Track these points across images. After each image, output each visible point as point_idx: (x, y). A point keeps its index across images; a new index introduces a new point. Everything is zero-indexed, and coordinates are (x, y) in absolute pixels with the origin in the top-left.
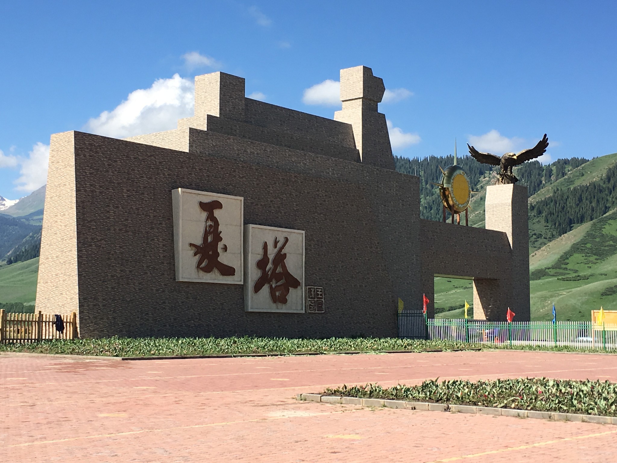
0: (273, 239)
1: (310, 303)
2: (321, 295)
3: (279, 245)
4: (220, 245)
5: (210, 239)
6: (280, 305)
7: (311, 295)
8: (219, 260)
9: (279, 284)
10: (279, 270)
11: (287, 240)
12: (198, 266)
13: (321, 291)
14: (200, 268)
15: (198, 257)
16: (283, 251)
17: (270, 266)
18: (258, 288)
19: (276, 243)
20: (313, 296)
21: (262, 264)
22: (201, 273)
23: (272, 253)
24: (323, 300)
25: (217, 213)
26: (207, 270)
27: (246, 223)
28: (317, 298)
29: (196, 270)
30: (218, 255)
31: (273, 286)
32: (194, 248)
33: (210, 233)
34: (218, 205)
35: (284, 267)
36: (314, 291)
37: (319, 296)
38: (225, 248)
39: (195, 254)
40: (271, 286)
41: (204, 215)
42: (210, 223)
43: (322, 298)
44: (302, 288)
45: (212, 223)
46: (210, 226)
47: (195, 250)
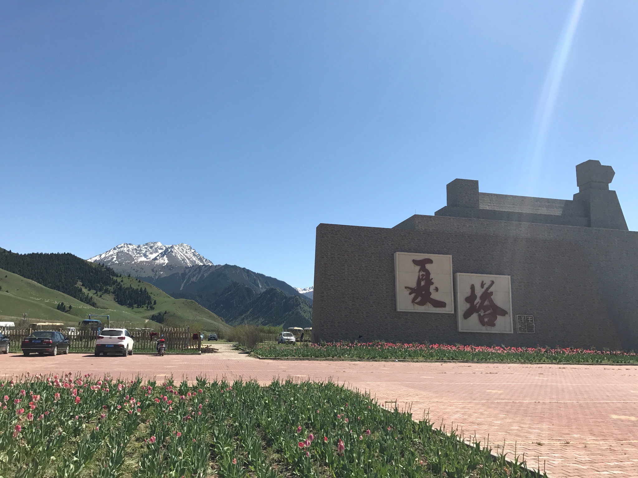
0: (480, 282)
1: (520, 326)
2: (531, 321)
3: (486, 287)
4: (432, 288)
5: (423, 283)
6: (489, 328)
7: (521, 321)
8: (432, 297)
9: (487, 313)
10: (486, 303)
11: (493, 283)
12: (413, 301)
13: (531, 318)
14: (416, 303)
15: (413, 295)
16: (490, 290)
17: (478, 300)
18: (467, 315)
19: (482, 285)
20: (523, 322)
21: (470, 299)
22: (416, 306)
23: (479, 292)
24: (534, 324)
25: (428, 266)
26: (421, 303)
27: (454, 272)
28: (527, 323)
29: (412, 304)
30: (430, 294)
31: (482, 314)
32: (409, 290)
33: (422, 279)
34: (430, 261)
35: (491, 301)
36: (525, 318)
38: (437, 289)
39: (410, 294)
40: (479, 315)
41: (418, 268)
42: (422, 273)
44: (510, 316)
45: (424, 273)
46: (423, 275)
47: (410, 291)
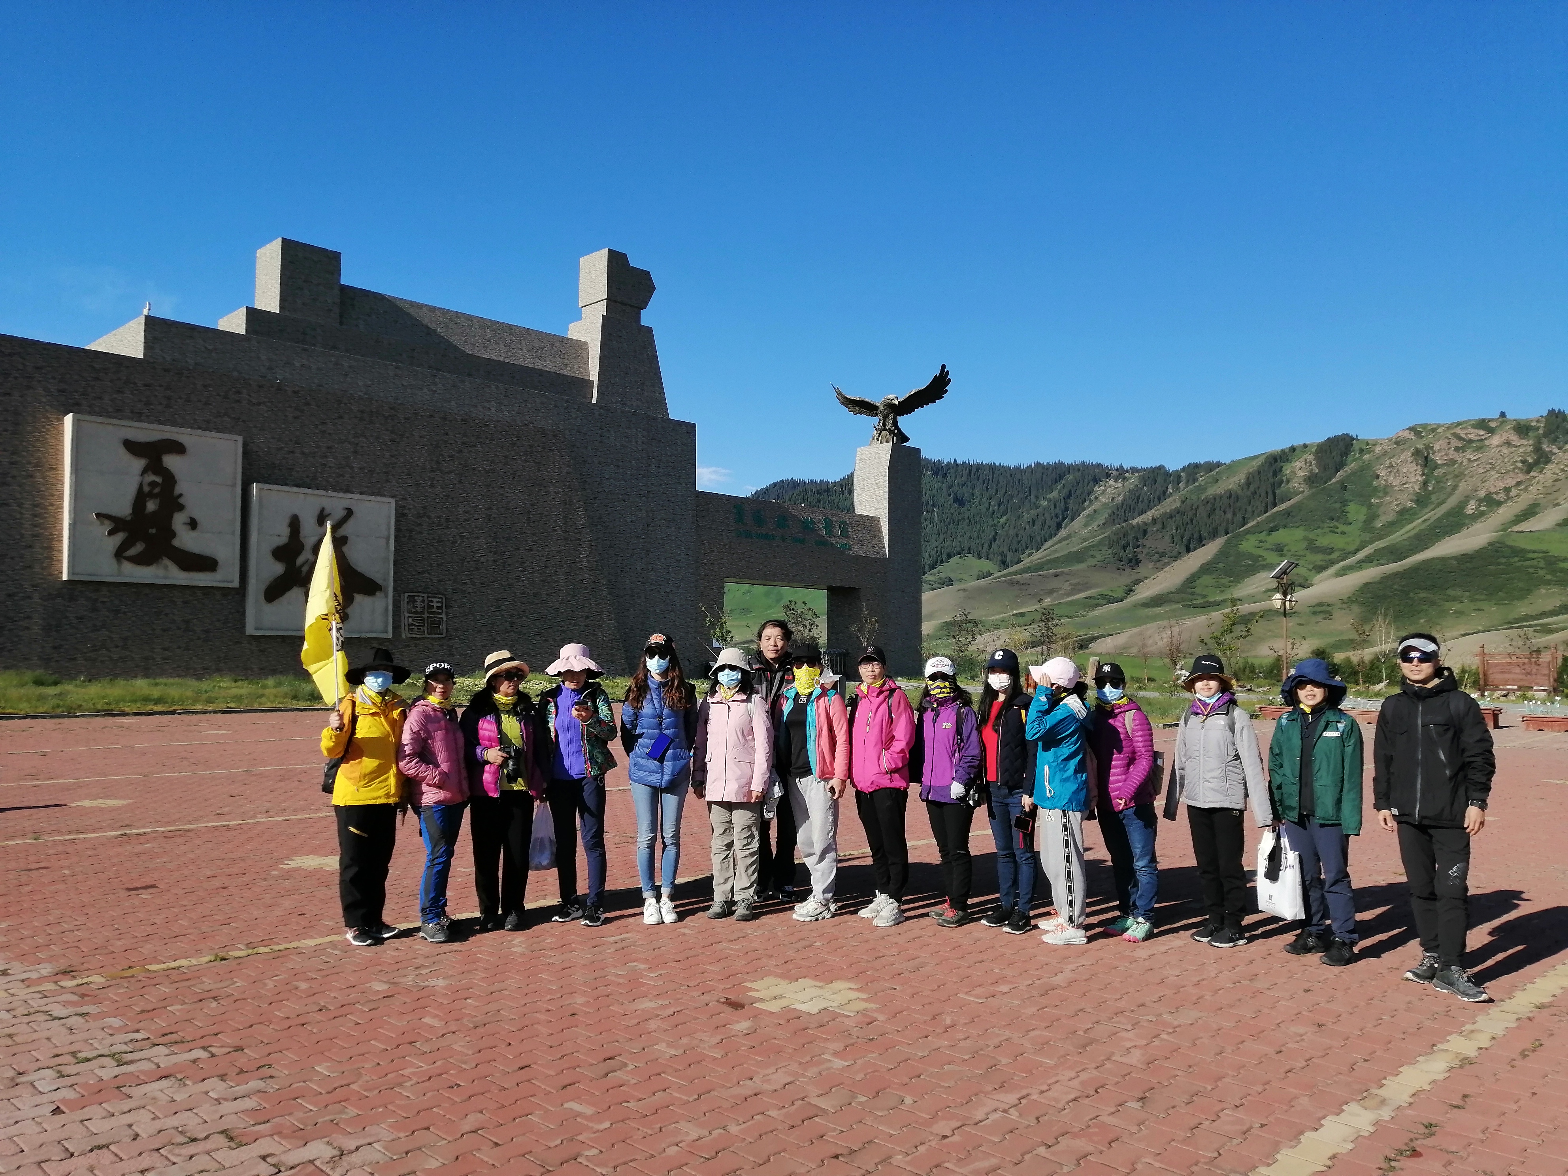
0: (317, 512)
1: (410, 620)
2: (438, 608)
4: (179, 520)
5: (151, 506)
7: (416, 607)
8: (176, 542)
11: (349, 513)
12: (119, 554)
13: (438, 602)
14: (127, 558)
15: (119, 537)
16: (341, 532)
17: (307, 556)
18: (273, 593)
19: (322, 517)
20: (419, 609)
21: (287, 552)
22: (128, 566)
23: (312, 534)
24: (444, 616)
25: (171, 461)
26: (144, 560)
27: (247, 481)
28: (429, 613)
29: (114, 561)
30: (173, 535)
32: (107, 522)
33: (151, 495)
34: (178, 448)
36: (423, 601)
37: (435, 610)
38: (193, 524)
39: (112, 533)
41: (138, 464)
42: (151, 478)
43: (441, 613)
44: (386, 596)
45: (159, 480)
46: (153, 484)
47: (108, 526)
